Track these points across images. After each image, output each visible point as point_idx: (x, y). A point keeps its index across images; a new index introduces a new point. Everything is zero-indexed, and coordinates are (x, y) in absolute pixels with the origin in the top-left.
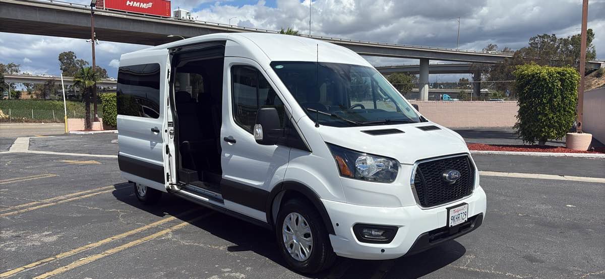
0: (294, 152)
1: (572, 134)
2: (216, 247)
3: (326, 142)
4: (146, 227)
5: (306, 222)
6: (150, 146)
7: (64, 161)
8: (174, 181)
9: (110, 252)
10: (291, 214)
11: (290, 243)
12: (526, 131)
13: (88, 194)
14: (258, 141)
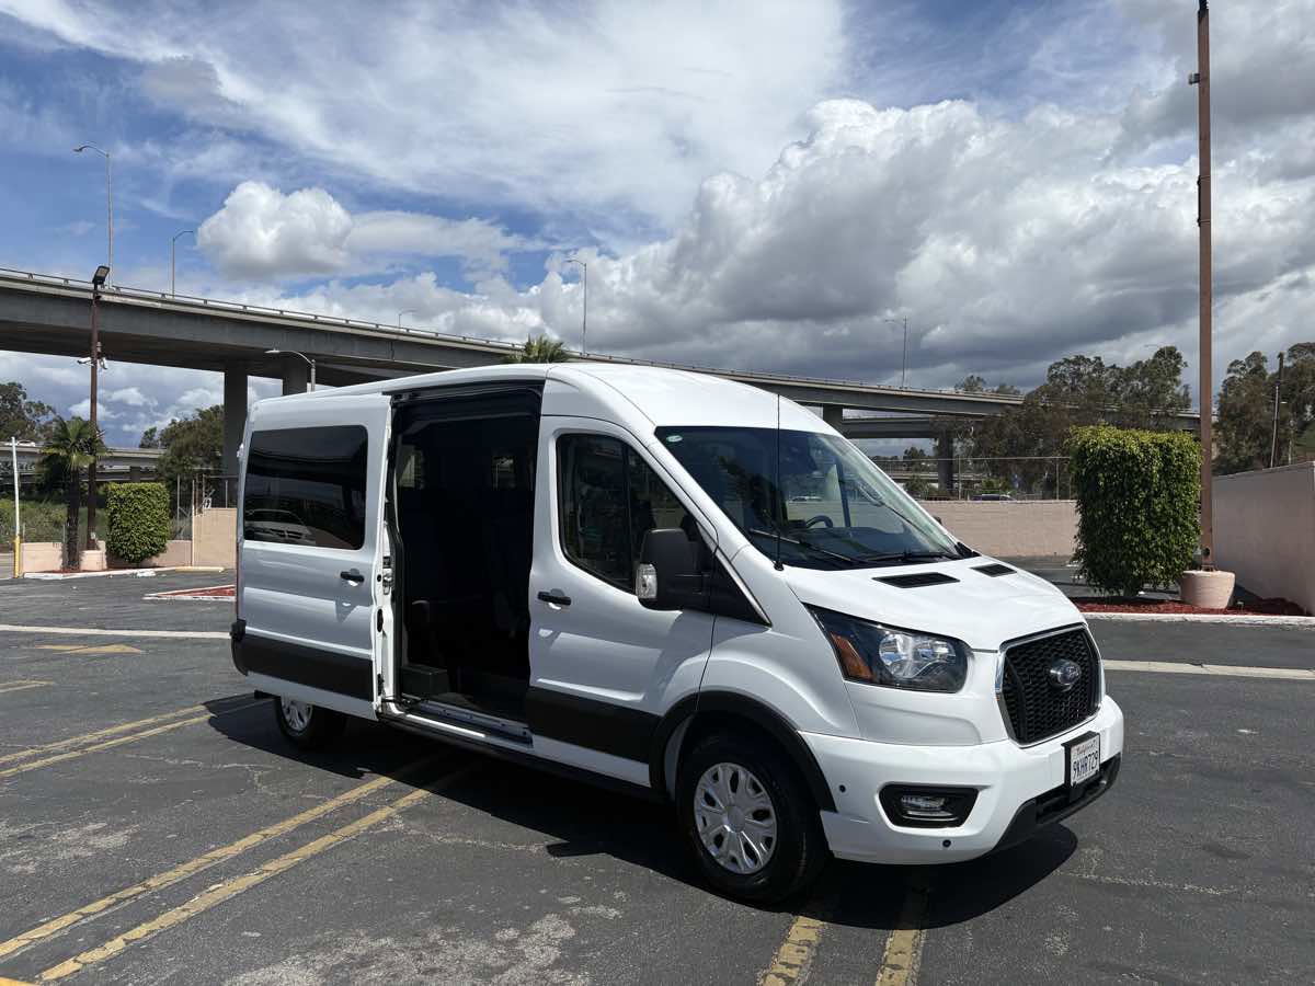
0: (723, 624)
1: (1194, 572)
2: (520, 848)
3: (804, 604)
4: (331, 805)
5: (759, 784)
6: (335, 614)
7: (47, 647)
8: (389, 691)
9: (273, 866)
10: (719, 767)
11: (715, 832)
12: (1098, 568)
13: (152, 727)
14: (645, 602)
